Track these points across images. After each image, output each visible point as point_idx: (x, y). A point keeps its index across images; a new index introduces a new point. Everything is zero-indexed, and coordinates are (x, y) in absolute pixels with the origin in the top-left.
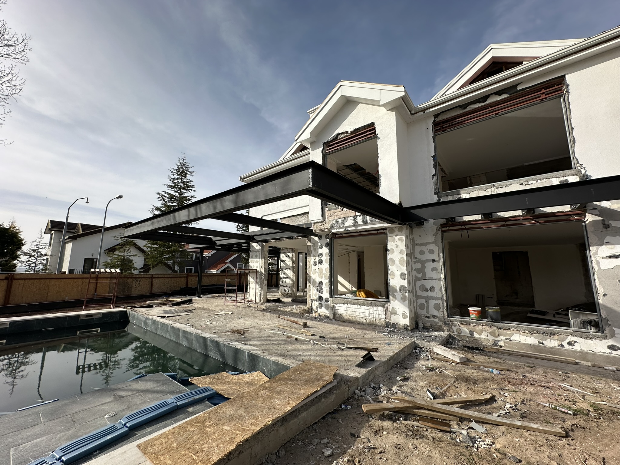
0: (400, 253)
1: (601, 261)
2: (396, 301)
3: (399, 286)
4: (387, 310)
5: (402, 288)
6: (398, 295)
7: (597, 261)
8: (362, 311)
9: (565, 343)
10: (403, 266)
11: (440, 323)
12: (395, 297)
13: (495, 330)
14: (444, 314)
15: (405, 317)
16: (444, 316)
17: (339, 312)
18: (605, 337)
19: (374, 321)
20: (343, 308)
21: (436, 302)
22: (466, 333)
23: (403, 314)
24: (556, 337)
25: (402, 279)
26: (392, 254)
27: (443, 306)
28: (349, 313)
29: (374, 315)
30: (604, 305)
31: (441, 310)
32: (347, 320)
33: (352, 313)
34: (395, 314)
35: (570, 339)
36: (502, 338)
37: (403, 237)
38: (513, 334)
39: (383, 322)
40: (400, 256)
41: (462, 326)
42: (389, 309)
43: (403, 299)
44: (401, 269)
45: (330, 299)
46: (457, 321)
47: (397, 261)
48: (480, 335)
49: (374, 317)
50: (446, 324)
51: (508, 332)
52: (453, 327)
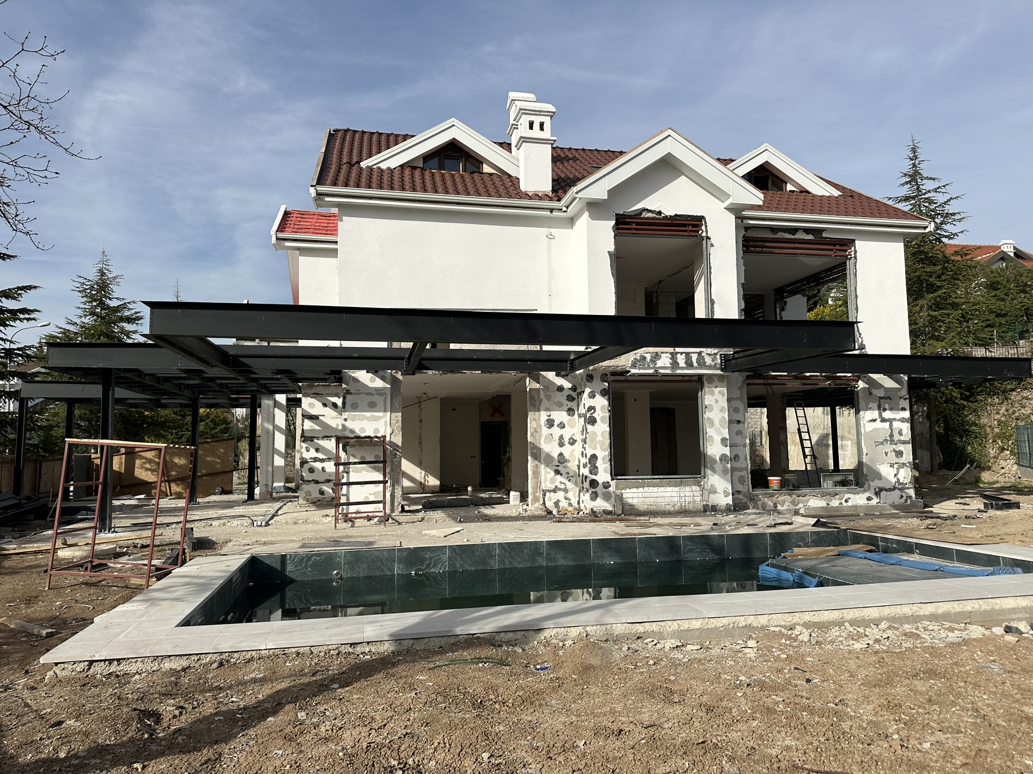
0: (721, 411)
1: (866, 424)
2: (716, 476)
3: (719, 455)
4: (703, 489)
5: (723, 458)
6: (719, 467)
7: (864, 424)
8: (668, 494)
9: (843, 501)
10: (725, 429)
11: (745, 500)
12: (714, 471)
13: (795, 498)
14: (749, 488)
15: (726, 496)
16: (748, 491)
17: (630, 501)
18: (865, 491)
19: (687, 507)
20: (635, 495)
21: (740, 474)
22: (770, 506)
23: (725, 492)
24: (837, 497)
25: (723, 446)
26: (711, 411)
27: (748, 478)
28: (647, 500)
29: (687, 498)
30: (866, 464)
31: (746, 483)
32: (644, 512)
33: (652, 500)
34: (715, 492)
35: (847, 496)
36: (801, 505)
37: (725, 389)
38: (809, 500)
39: (700, 506)
40: (720, 415)
41: (766, 499)
42: (706, 488)
43: (725, 472)
44: (721, 433)
45: (613, 483)
46: (762, 494)
47: (717, 422)
48: (783, 506)
49: (687, 500)
50: (751, 500)
51: (805, 499)
52: (758, 502)
